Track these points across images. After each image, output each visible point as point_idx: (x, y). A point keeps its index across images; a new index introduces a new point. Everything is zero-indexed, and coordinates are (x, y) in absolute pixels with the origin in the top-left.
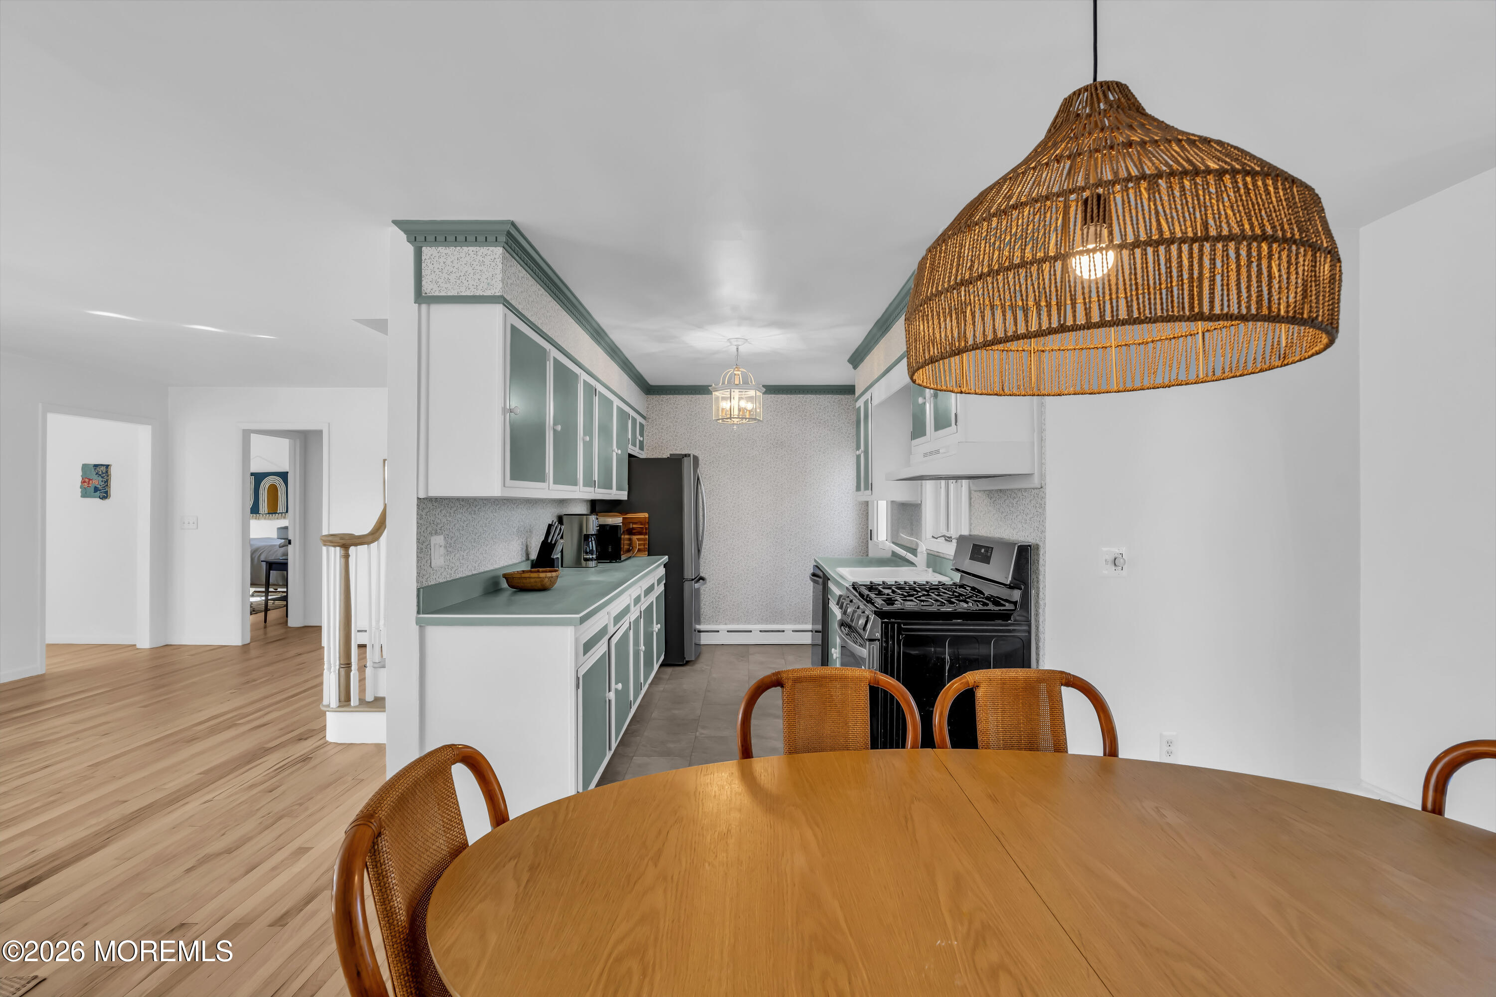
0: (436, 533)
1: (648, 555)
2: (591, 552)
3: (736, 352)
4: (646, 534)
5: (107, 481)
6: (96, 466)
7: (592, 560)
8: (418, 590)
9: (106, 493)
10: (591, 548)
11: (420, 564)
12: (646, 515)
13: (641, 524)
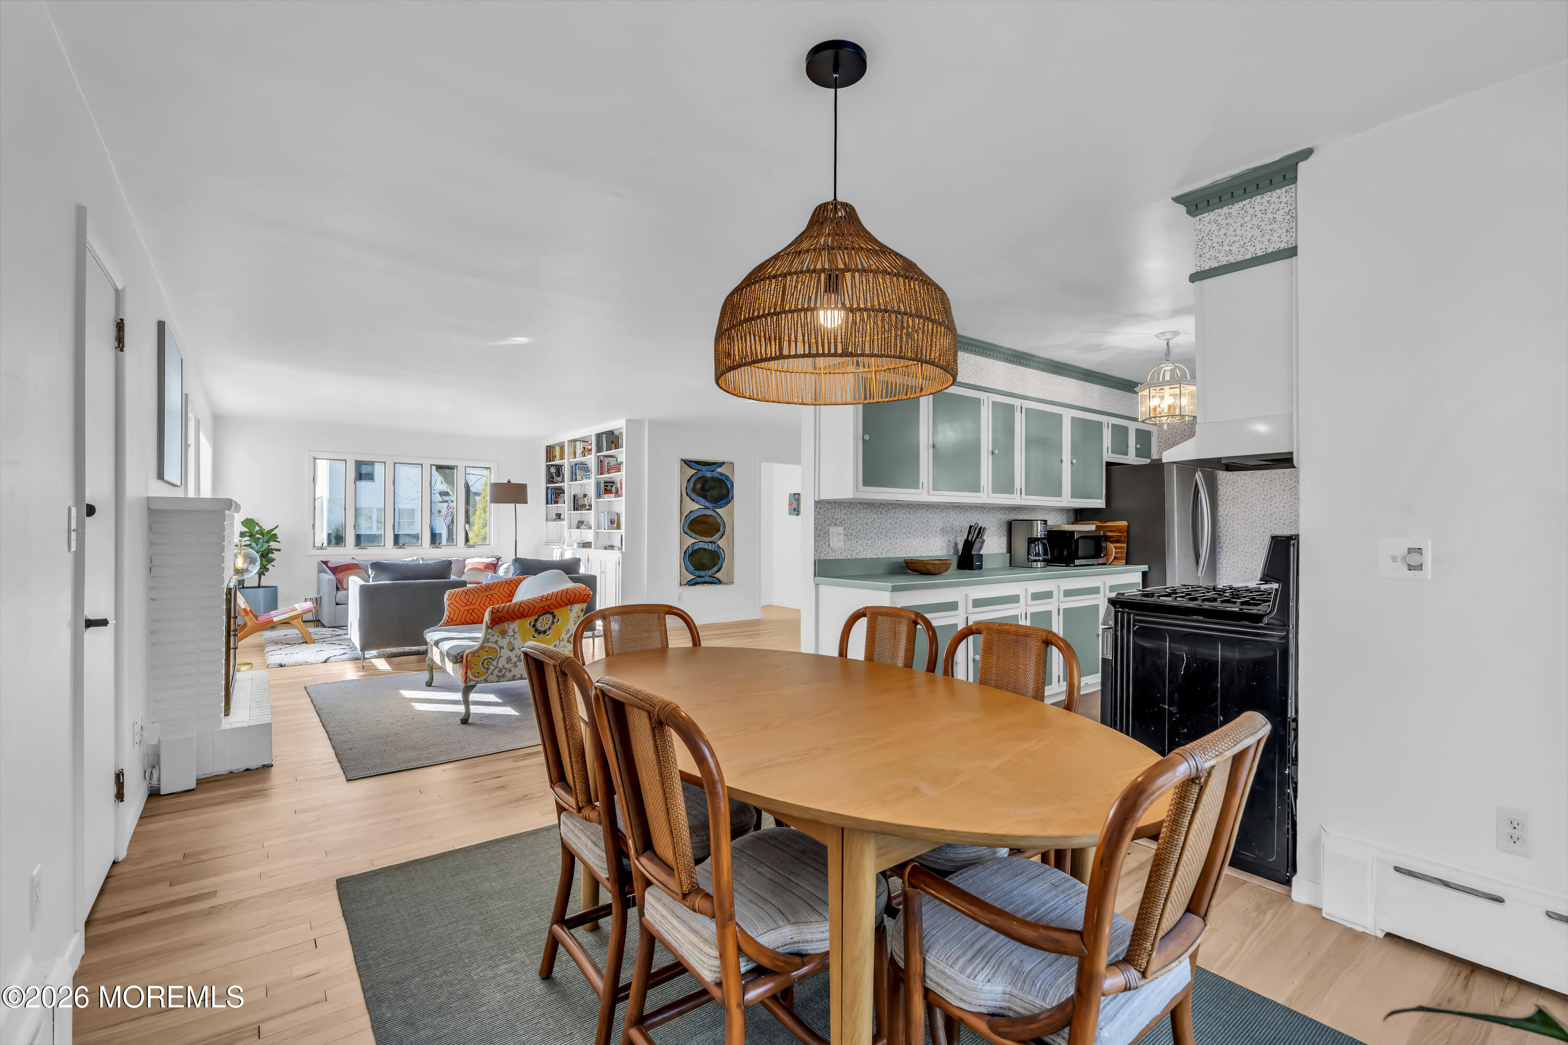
0: (835, 525)
1: (1127, 564)
2: (1038, 555)
3: (1166, 348)
4: (1123, 542)
5: (799, 504)
6: (795, 494)
7: (1039, 561)
8: (815, 561)
9: (799, 511)
10: (1037, 552)
11: (817, 544)
12: (1125, 523)
13: (1120, 533)
